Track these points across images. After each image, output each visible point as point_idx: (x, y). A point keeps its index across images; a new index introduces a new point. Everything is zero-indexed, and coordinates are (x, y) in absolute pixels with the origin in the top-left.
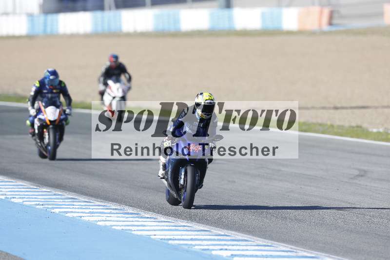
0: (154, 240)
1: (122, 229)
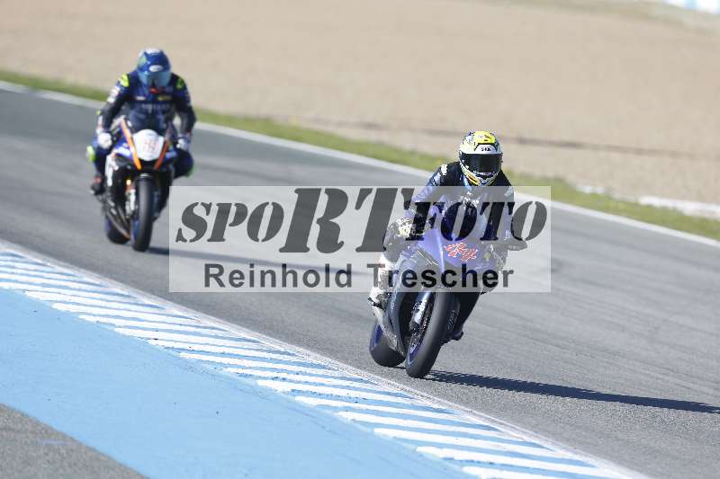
0: (152, 347)
1: (98, 322)
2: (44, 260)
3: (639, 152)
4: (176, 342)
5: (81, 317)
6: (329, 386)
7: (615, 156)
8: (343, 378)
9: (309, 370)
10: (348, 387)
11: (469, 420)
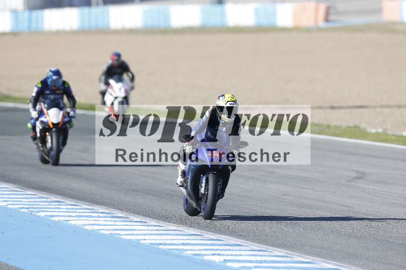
0: (143, 245)
1: (111, 234)
2: (76, 202)
3: (399, 107)
4: (156, 240)
5: (101, 232)
6: (244, 255)
7: (386, 110)
8: (251, 250)
9: (231, 248)
10: (255, 255)
11: (324, 266)
